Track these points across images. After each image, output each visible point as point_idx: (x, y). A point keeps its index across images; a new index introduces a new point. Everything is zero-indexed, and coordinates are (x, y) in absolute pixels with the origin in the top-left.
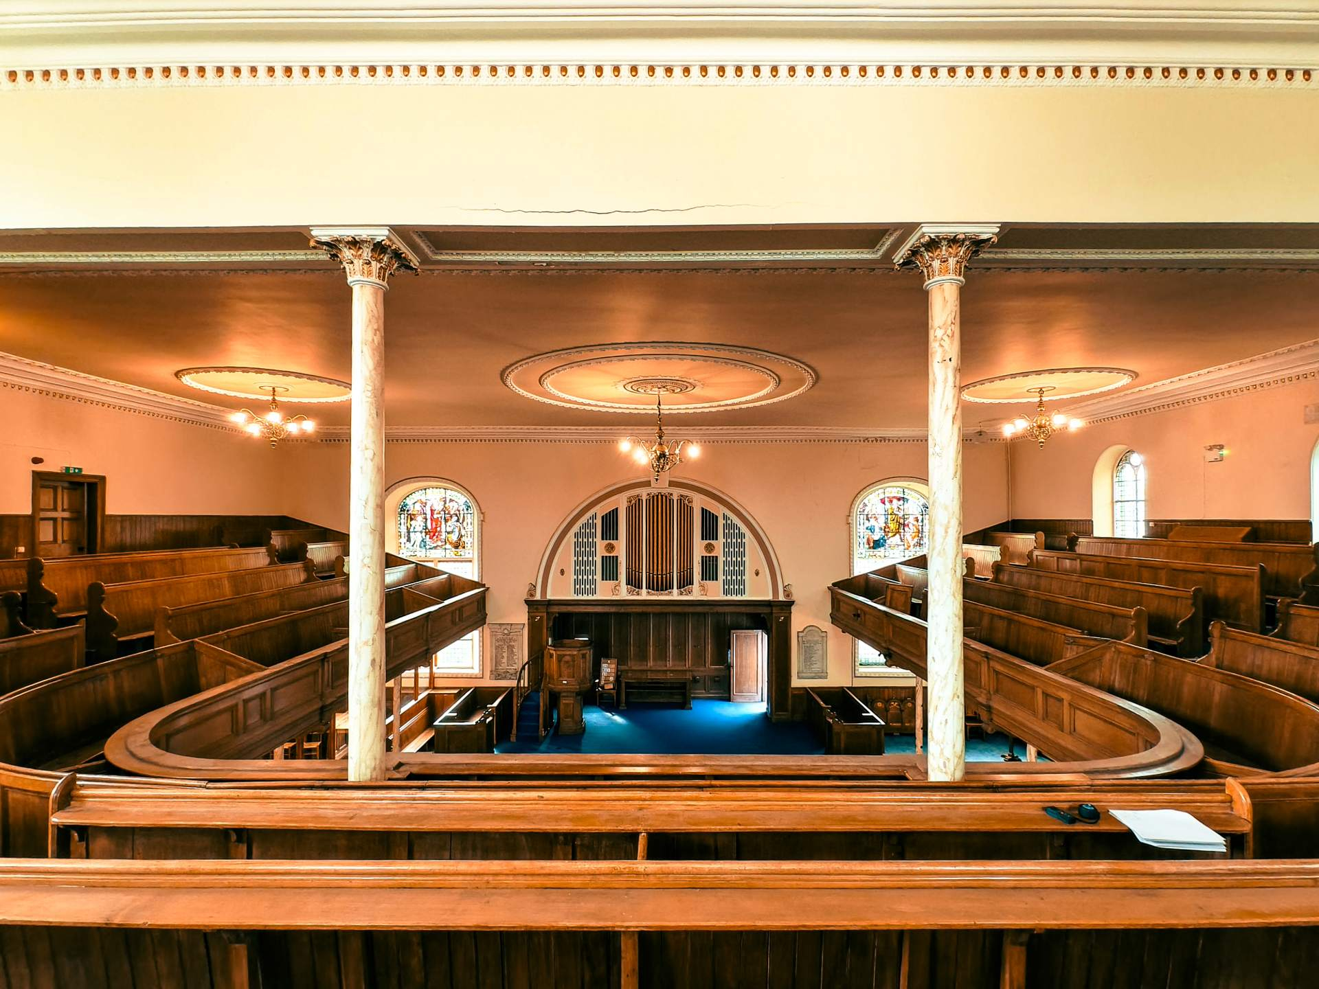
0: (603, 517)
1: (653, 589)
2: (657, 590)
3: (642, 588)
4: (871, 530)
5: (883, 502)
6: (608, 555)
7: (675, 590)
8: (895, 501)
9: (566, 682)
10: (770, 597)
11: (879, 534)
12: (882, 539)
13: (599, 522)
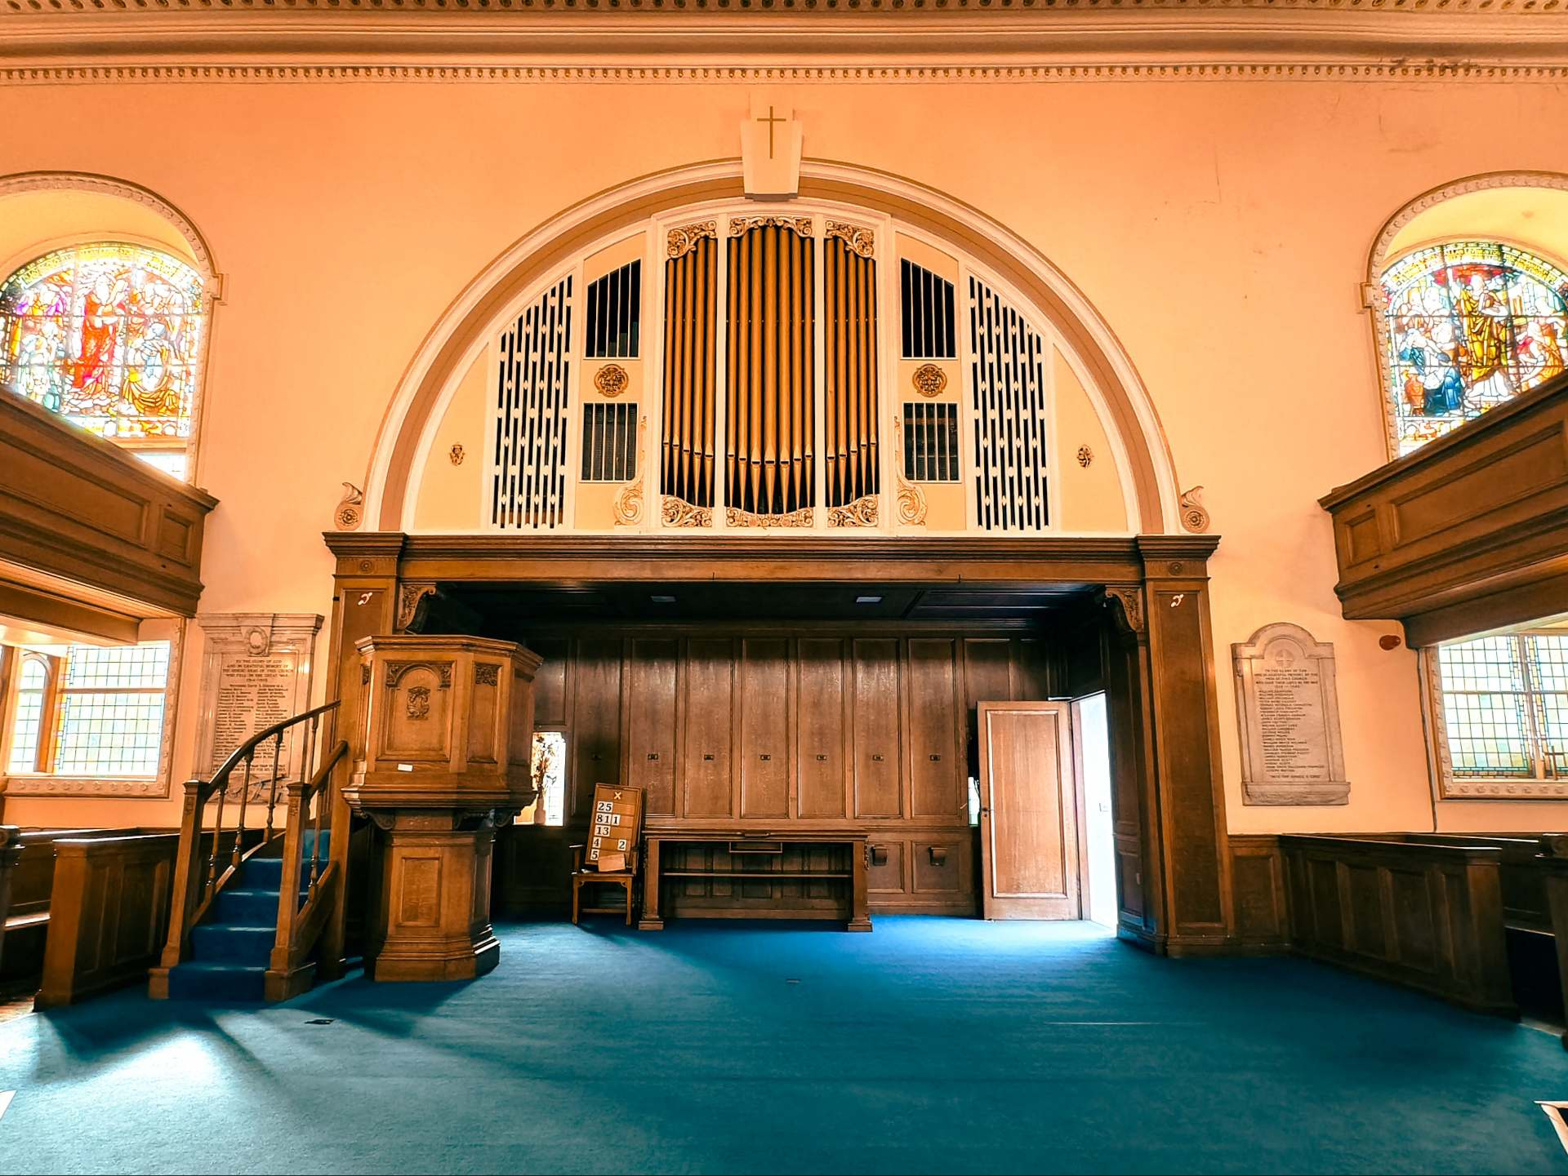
0: (592, 289)
1: (750, 508)
2: (763, 510)
3: (712, 504)
4: (1416, 357)
5: (1440, 278)
6: (605, 400)
7: (821, 511)
8: (1477, 280)
9: (408, 768)
10: (1133, 529)
11: (1441, 372)
12: (1453, 387)
13: (578, 304)
